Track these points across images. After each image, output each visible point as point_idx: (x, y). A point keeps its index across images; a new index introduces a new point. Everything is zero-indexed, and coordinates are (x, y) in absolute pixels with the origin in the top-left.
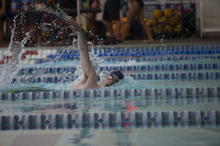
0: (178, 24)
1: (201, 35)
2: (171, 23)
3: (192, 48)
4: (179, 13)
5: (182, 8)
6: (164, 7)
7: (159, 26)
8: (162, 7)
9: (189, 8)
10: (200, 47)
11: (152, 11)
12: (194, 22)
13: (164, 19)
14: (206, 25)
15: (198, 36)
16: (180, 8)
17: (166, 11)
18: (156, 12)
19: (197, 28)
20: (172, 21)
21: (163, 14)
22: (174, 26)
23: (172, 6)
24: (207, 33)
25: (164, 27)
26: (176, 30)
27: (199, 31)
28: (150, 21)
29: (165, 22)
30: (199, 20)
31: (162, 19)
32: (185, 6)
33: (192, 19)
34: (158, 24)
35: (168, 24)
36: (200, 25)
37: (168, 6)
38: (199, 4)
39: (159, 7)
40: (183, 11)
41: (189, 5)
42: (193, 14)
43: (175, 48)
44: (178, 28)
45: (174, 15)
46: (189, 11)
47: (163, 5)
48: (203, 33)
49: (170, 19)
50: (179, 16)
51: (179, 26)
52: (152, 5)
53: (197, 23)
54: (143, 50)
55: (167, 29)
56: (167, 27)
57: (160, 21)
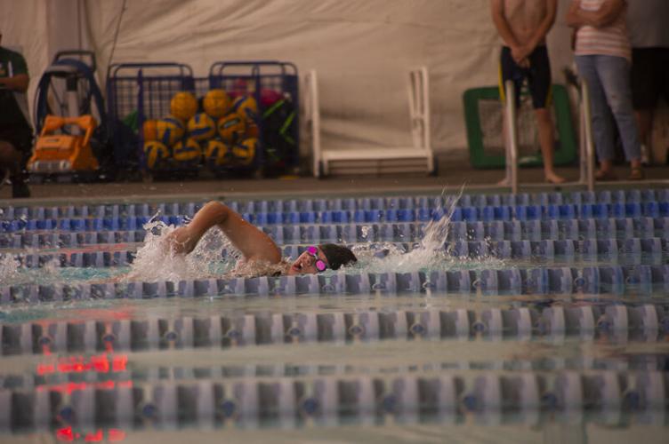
0: (246, 136)
1: (317, 173)
2: (225, 133)
3: (286, 207)
4: (250, 103)
5: (259, 86)
6: (207, 83)
7: (191, 142)
8: (198, 85)
9: (278, 90)
10: (309, 202)
11: (170, 97)
12: (293, 130)
13: (203, 122)
14: (330, 139)
15: (308, 173)
16: (251, 88)
17: (212, 98)
18: (180, 99)
19: (303, 149)
20: (229, 126)
21: (200, 106)
22: (235, 140)
23: (229, 83)
24: (331, 162)
25: (203, 143)
26: (243, 153)
27: (310, 157)
28: (162, 125)
29: (207, 129)
30: (310, 123)
31: (197, 121)
32: (267, 81)
33: (288, 123)
34: (186, 134)
35: (216, 135)
36: (311, 138)
37: (215, 81)
38: (307, 80)
39: (188, 83)
40: (264, 101)
41: (277, 81)
42: (293, 107)
44: (246, 148)
45: (234, 109)
46: (279, 97)
47: (201, 80)
48: (321, 163)
49: (223, 121)
50: (247, 110)
51: (250, 143)
52: (170, 78)
53: (303, 134)
54: (138, 211)
55: (216, 150)
57: (192, 125)
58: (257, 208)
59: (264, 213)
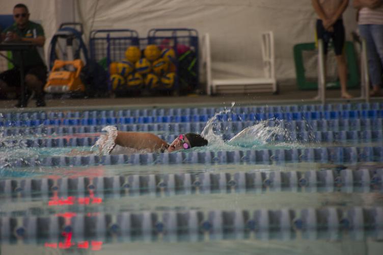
0: (169, 71)
1: (209, 92)
2: (157, 70)
3: (192, 113)
4: (171, 52)
5: (176, 43)
6: (146, 42)
7: (137, 75)
8: (141, 42)
9: (187, 45)
10: (205, 109)
11: (125, 49)
12: (196, 68)
13: (145, 63)
14: (217, 73)
15: (204, 93)
16: (172, 44)
17: (149, 50)
18: (131, 50)
19: (201, 79)
20: (159, 66)
21: (142, 55)
22: (162, 74)
23: (159, 41)
24: (217, 86)
25: (144, 76)
26: (166, 81)
27: (205, 84)
28: (120, 66)
29: (146, 68)
30: (205, 65)
31: (141, 62)
32: (180, 40)
33: (193, 64)
34: (135, 71)
35: (152, 72)
36: (206, 73)
37: (151, 40)
38: (204, 39)
39: (135, 41)
40: (179, 51)
41: (187, 40)
42: (195, 54)
43: (162, 111)
44: (168, 78)
45: (162, 56)
46: (188, 49)
47: (143, 39)
48: (212, 87)
49: (155, 63)
50: (169, 56)
51: (171, 75)
52: (125, 38)
53: (201, 71)
54: (107, 114)
55: (152, 80)
56: (150, 76)
57: (138, 65)
58: (175, 113)
59: (179, 115)
